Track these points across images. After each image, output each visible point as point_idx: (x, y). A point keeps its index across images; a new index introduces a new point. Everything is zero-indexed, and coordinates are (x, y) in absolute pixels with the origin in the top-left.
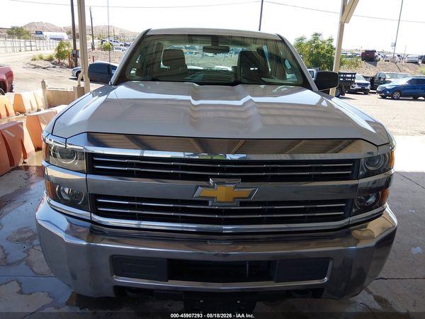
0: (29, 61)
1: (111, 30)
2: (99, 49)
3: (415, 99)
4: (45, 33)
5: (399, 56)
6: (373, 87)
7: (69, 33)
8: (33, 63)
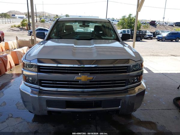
0: (10, 28)
1: (44, 14)
2: (39, 22)
3: (172, 41)
4: (16, 15)
5: (165, 23)
6: (154, 36)
7: (26, 15)
8: (12, 28)
